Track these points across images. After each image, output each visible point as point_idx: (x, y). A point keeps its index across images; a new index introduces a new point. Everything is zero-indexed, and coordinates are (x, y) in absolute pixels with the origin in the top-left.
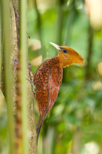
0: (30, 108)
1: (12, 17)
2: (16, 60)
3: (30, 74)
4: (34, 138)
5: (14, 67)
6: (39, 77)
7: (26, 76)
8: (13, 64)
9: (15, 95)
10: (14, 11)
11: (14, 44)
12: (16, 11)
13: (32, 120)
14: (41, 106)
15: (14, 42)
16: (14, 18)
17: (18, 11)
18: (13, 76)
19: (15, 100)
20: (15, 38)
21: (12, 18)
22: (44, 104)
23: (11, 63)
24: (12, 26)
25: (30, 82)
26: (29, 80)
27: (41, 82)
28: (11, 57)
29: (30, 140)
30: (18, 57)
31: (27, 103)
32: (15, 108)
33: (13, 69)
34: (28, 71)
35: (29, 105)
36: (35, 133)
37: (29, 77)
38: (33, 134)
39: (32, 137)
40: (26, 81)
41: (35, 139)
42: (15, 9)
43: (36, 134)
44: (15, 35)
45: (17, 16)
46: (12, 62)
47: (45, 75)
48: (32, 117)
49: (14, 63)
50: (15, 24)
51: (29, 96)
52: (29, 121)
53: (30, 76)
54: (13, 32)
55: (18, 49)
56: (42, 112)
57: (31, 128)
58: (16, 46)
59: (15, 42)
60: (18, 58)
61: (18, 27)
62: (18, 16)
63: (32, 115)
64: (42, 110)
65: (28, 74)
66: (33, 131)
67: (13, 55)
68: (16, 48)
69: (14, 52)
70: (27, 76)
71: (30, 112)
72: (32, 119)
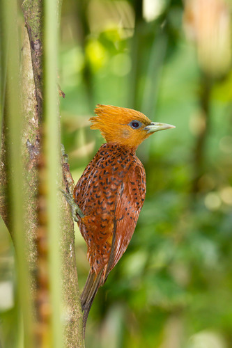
0: (67, 253)
1: (25, 49)
2: (33, 147)
3: (65, 177)
4: (76, 323)
5: (30, 162)
6: (94, 191)
7: (57, 183)
8: (28, 155)
9: (33, 225)
10: (27, 36)
11: (29, 109)
12: (33, 36)
13: (72, 283)
14: (98, 251)
15: (27, 107)
16: (27, 52)
17: (36, 36)
18: (28, 183)
19: (31, 237)
20: (31, 97)
21: (24, 52)
22: (104, 248)
23: (23, 153)
24: (23, 71)
25: (66, 196)
26: (63, 192)
27: (99, 202)
28: (23, 140)
29: (66, 327)
30: (37, 140)
31: (59, 243)
32: (31, 255)
33: (27, 167)
34: (61, 172)
35: (63, 247)
36: (79, 311)
37: (63, 185)
38: (74, 313)
39: (72, 321)
40: (57, 194)
41: (79, 323)
42: (29, 32)
43: (80, 314)
44: (31, 90)
45: (35, 46)
46: (24, 151)
47: (107, 188)
48: (71, 276)
49: (29, 152)
50: (31, 65)
51: (64, 228)
52: (65, 283)
53: (67, 181)
54: (27, 83)
55: (37, 121)
56: (97, 266)
57: (69, 299)
58: (34, 114)
59: (30, 105)
60: (37, 143)
61: (37, 71)
62: (37, 47)
63: (70, 271)
64: (97, 262)
65: (62, 177)
66: (74, 307)
67: (26, 135)
68: (33, 119)
69: (29, 128)
70: (59, 182)
71: (66, 263)
72: (72, 280)
